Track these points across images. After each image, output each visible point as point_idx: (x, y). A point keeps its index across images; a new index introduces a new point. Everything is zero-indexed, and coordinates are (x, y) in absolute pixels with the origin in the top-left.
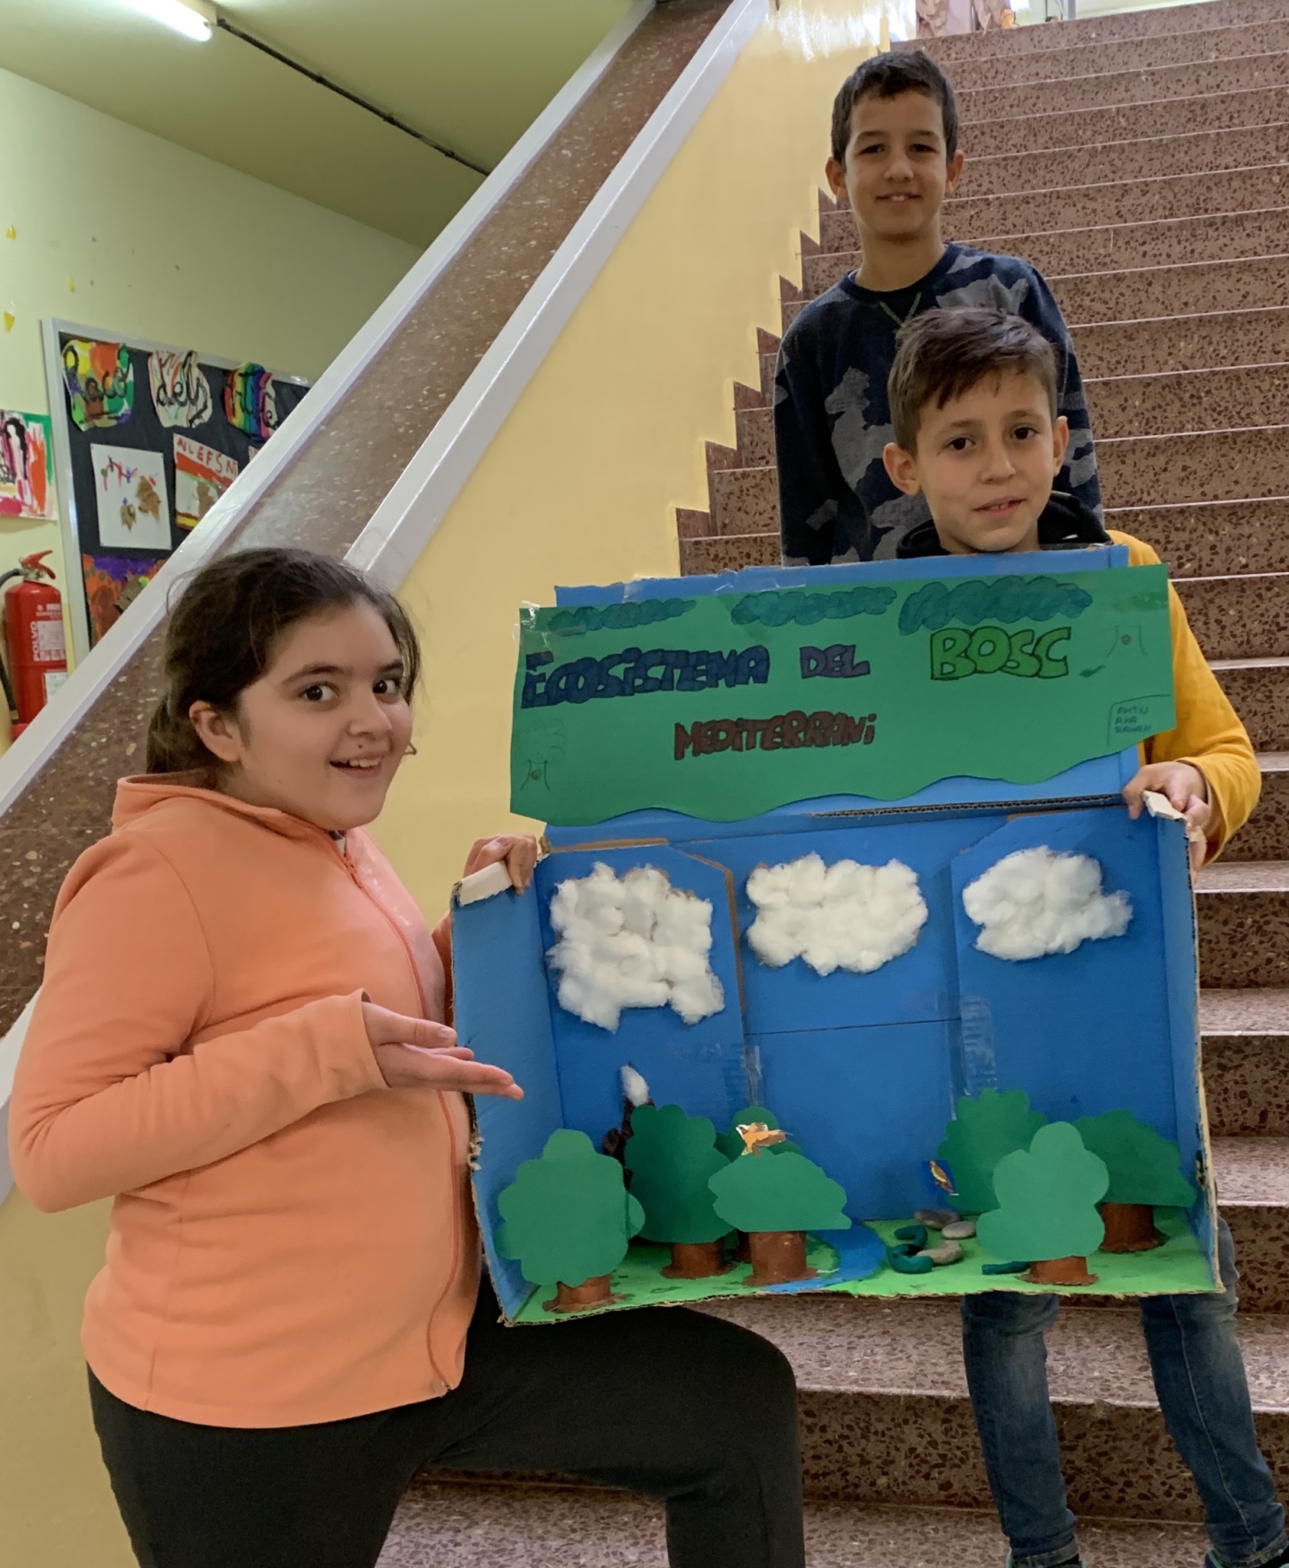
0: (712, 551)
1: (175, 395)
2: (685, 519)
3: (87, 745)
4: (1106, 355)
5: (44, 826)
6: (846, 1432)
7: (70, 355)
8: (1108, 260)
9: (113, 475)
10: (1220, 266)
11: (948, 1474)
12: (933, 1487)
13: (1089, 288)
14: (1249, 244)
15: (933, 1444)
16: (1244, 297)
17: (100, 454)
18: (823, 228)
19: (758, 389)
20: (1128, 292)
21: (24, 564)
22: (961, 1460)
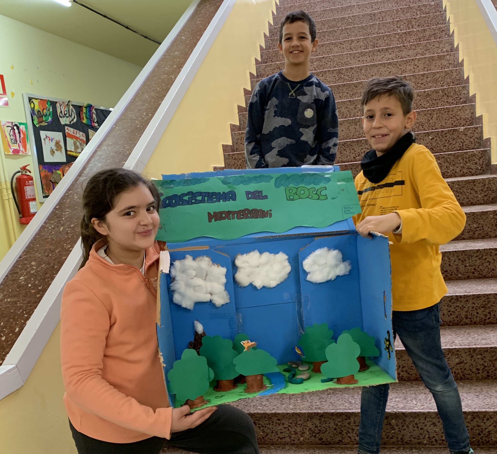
0: (234, 157)
1: (65, 114)
2: (225, 147)
3: (48, 228)
4: (349, 92)
5: (36, 254)
6: (290, 425)
7: (32, 104)
8: (348, 63)
9: (47, 140)
10: (382, 64)
11: (321, 435)
12: (317, 439)
13: (343, 72)
14: (390, 56)
15: (316, 427)
16: (390, 73)
17: (43, 134)
18: (262, 56)
19: (245, 106)
20: (355, 73)
21: (21, 169)
22: (325, 431)
